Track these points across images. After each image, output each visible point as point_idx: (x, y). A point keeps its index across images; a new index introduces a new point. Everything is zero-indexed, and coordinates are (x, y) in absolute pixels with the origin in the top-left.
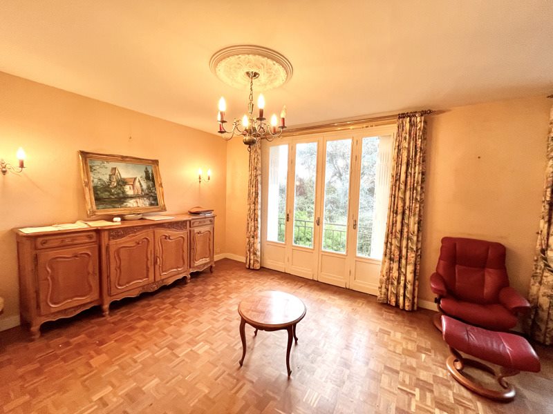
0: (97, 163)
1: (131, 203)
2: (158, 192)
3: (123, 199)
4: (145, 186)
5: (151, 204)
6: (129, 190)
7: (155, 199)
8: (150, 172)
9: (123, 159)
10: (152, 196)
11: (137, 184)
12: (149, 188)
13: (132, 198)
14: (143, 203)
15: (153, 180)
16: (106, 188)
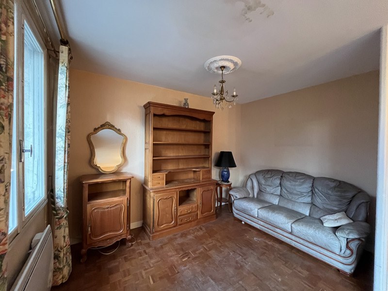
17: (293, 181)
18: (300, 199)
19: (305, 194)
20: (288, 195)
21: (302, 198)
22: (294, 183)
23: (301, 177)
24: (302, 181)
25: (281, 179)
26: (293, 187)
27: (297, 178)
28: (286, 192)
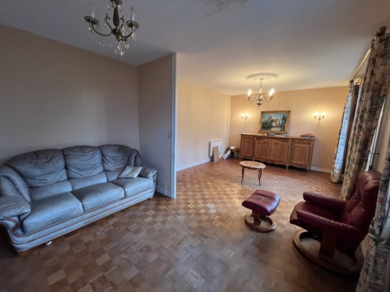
0: (266, 114)
1: (273, 129)
2: (286, 125)
3: (271, 127)
4: (281, 123)
5: (281, 130)
6: (274, 124)
7: (284, 128)
8: (285, 116)
9: (275, 112)
10: (283, 127)
11: (278, 121)
12: (283, 123)
13: (274, 127)
14: (278, 130)
15: (286, 120)
16: (266, 123)
17: (82, 156)
18: (95, 171)
19: (98, 165)
20: (81, 173)
21: (97, 169)
22: (84, 158)
23: (88, 150)
24: (92, 153)
25: (65, 159)
26: (84, 162)
27: (85, 151)
28: (76, 171)
